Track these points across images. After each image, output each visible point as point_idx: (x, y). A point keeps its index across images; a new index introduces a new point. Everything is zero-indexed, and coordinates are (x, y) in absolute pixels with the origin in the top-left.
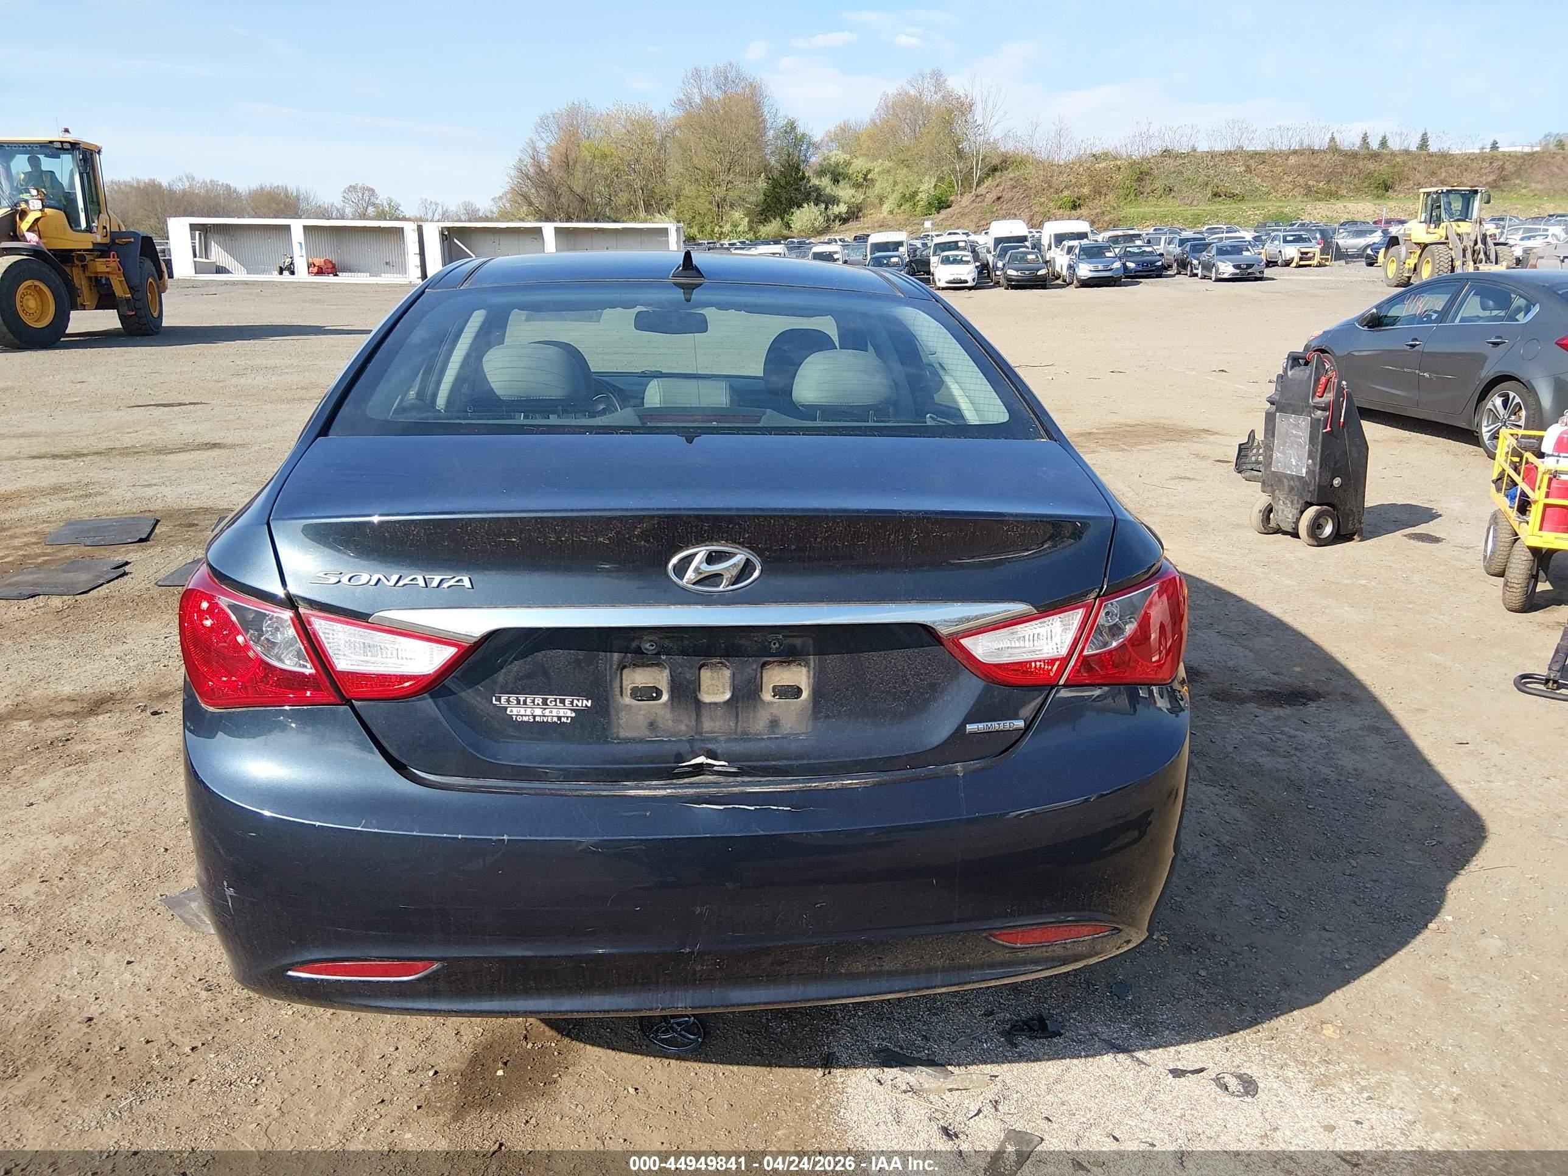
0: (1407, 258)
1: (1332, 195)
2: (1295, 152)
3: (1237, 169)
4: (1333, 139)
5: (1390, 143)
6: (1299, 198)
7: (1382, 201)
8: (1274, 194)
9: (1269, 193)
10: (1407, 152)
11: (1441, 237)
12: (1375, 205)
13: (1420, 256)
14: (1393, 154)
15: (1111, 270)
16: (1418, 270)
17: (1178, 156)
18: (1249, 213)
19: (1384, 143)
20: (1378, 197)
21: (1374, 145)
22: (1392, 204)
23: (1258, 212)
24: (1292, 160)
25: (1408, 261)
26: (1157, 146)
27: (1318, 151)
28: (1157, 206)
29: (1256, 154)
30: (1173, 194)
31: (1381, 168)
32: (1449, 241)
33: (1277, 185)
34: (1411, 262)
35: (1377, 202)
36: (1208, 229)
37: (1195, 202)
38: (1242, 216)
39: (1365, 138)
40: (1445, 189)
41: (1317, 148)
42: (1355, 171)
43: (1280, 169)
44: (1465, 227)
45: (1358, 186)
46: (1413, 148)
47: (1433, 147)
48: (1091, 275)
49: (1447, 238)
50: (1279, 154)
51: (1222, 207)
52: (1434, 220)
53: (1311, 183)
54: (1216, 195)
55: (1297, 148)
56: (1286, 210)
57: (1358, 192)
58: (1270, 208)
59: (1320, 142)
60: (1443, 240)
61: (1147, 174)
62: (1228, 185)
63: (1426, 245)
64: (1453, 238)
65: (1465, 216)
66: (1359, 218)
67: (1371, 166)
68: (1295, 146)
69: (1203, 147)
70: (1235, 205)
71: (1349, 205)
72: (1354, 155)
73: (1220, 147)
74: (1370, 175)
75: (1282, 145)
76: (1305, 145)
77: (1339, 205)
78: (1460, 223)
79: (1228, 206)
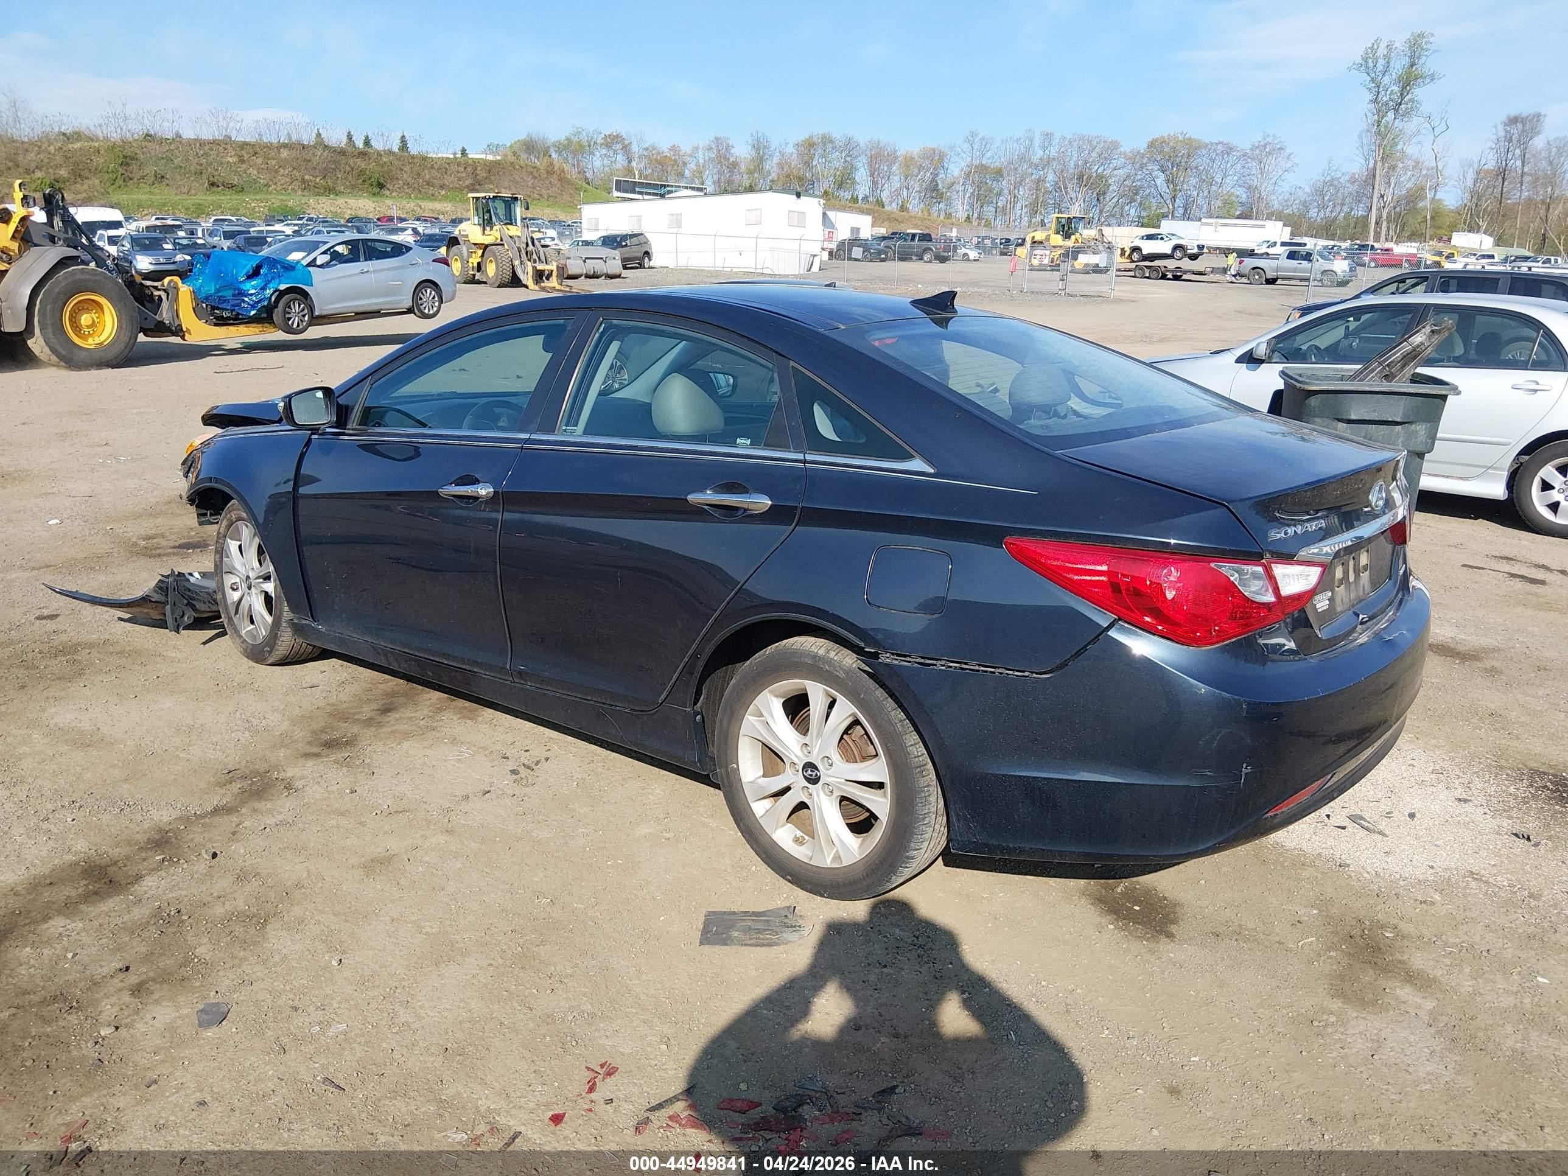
0: (470, 256)
1: (330, 191)
2: (285, 146)
3: (230, 159)
4: (319, 135)
5: (373, 143)
6: (299, 192)
7: (379, 199)
8: (273, 187)
9: (267, 185)
10: (390, 152)
11: (497, 239)
12: (374, 202)
13: (482, 256)
14: (379, 154)
15: (174, 263)
16: (483, 268)
17: (162, 141)
18: (253, 205)
19: (367, 142)
20: (374, 194)
21: (360, 144)
22: (389, 202)
23: (263, 205)
24: (285, 153)
25: (471, 260)
26: (136, 129)
27: (309, 146)
28: (151, 193)
29: (247, 145)
30: (165, 182)
31: (371, 166)
32: (504, 242)
33: (275, 177)
34: (475, 260)
35: (375, 199)
36: (216, 220)
37: (193, 192)
38: (246, 208)
39: (350, 137)
40: (492, 195)
41: (306, 143)
42: (348, 168)
43: (274, 162)
44: (513, 231)
45: (353, 183)
46: (395, 149)
47: (413, 149)
48: (152, 268)
49: (502, 240)
50: (269, 146)
51: (223, 198)
52: (487, 223)
53: (307, 177)
54: (213, 184)
55: (286, 142)
56: (290, 204)
57: (354, 189)
58: (273, 201)
59: (308, 137)
60: (499, 241)
61: (132, 158)
62: (223, 175)
63: (486, 246)
64: (506, 240)
65: (510, 221)
66: (362, 214)
67: (361, 163)
68: (284, 139)
69: (188, 134)
70: (236, 197)
71: (349, 201)
72: (342, 152)
73: (207, 135)
74: (362, 172)
75: (271, 137)
76: (294, 138)
77: (341, 201)
78: (509, 226)
79: (228, 197)
